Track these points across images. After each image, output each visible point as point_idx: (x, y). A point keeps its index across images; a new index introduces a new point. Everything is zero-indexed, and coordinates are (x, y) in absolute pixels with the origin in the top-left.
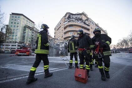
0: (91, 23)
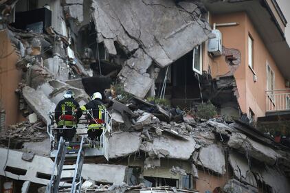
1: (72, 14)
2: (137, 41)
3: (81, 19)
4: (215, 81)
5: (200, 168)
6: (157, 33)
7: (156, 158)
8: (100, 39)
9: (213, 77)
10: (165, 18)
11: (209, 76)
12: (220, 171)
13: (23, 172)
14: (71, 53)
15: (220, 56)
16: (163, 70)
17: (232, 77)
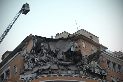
0: (111, 64)
1: (46, 48)
2: (59, 49)
3: (48, 48)
4: (78, 52)
5: (51, 69)
6: (63, 47)
7: (41, 70)
8: (52, 51)
9: (77, 51)
10: (65, 43)
11: (76, 51)
12: (57, 69)
13: (23, 78)
14: (48, 55)
15: (77, 47)
16: (65, 53)
17: (80, 50)
